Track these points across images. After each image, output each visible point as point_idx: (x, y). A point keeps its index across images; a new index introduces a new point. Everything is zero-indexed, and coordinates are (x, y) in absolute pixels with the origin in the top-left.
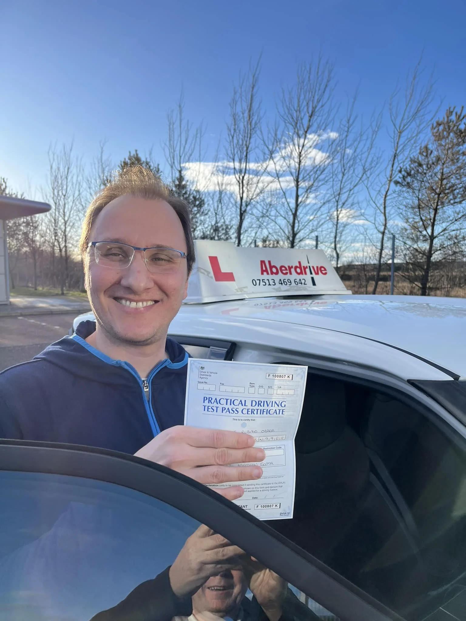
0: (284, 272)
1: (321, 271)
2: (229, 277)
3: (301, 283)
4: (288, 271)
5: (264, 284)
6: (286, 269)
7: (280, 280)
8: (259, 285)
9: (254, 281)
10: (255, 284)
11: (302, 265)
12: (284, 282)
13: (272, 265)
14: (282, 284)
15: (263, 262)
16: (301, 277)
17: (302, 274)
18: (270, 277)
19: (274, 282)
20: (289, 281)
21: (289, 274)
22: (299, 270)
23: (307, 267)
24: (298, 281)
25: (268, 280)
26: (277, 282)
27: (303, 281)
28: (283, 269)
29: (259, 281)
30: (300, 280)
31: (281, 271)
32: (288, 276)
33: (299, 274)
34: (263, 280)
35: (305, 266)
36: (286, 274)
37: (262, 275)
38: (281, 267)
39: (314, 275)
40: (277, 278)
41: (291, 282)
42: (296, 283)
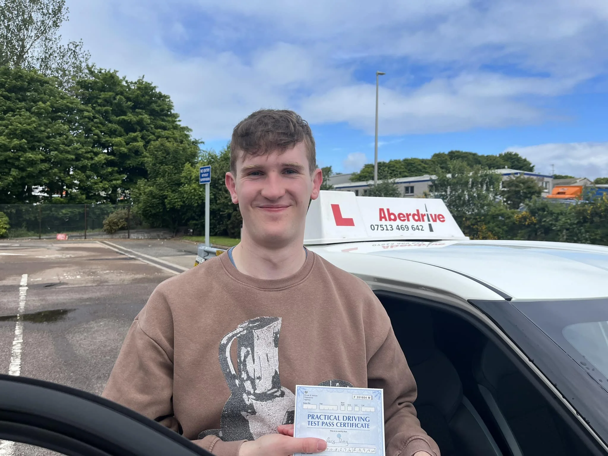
0: (402, 219)
2: (349, 222)
3: (419, 229)
4: (406, 218)
5: (382, 229)
6: (404, 217)
7: (398, 226)
8: (377, 229)
9: (372, 226)
10: (373, 229)
11: (420, 213)
12: (401, 228)
13: (391, 212)
14: (399, 229)
15: (381, 210)
16: (419, 223)
17: (420, 221)
18: (388, 223)
19: (391, 228)
20: (407, 227)
21: (406, 220)
22: (416, 218)
23: (425, 215)
24: (415, 227)
25: (386, 225)
26: (394, 227)
27: (420, 228)
28: (401, 216)
29: (377, 226)
30: (417, 226)
31: (400, 218)
32: (406, 223)
33: (416, 221)
34: (381, 225)
35: (423, 214)
36: (404, 220)
37: (381, 222)
38: (400, 214)
39: (431, 222)
40: (395, 224)
42: (414, 229)
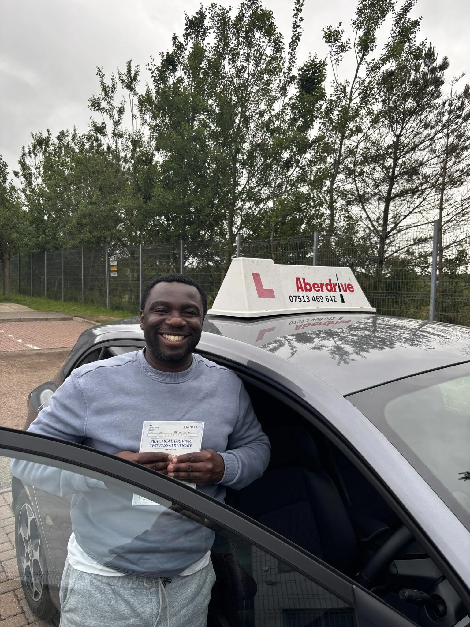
1: (349, 288)
41: (322, 299)
